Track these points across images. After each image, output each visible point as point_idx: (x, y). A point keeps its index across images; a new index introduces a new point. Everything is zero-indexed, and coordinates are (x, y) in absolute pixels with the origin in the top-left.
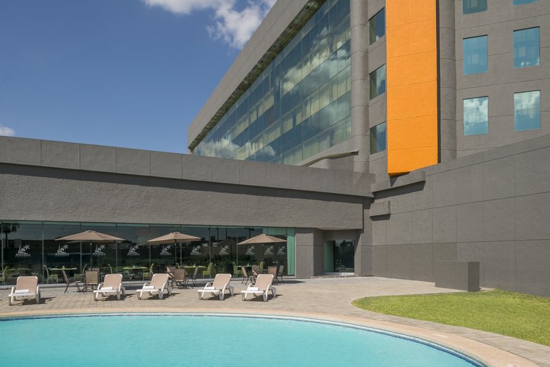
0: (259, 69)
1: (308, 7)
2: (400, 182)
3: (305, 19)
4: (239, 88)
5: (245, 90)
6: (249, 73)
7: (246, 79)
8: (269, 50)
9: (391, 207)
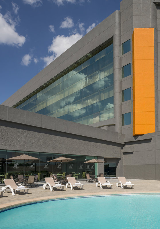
0: (53, 80)
1: (87, 56)
2: (139, 138)
3: (84, 61)
4: (40, 88)
5: (42, 89)
6: (48, 82)
7: (45, 84)
8: (61, 72)
9: (134, 149)
